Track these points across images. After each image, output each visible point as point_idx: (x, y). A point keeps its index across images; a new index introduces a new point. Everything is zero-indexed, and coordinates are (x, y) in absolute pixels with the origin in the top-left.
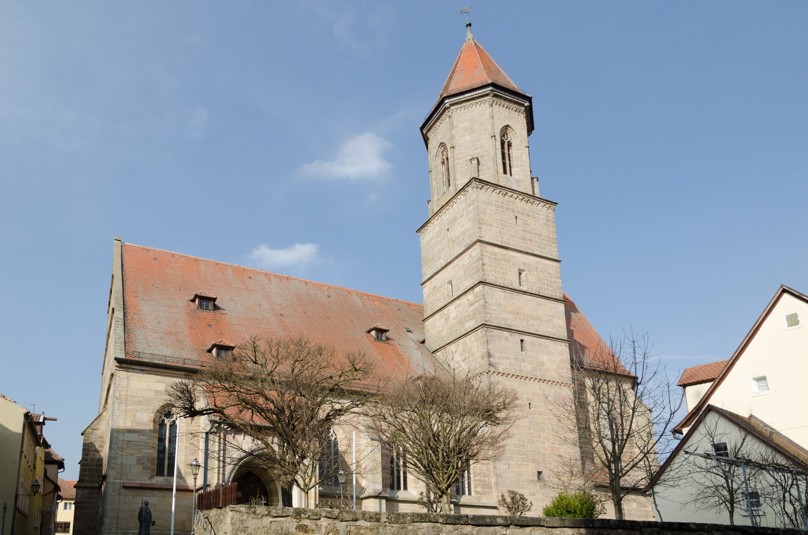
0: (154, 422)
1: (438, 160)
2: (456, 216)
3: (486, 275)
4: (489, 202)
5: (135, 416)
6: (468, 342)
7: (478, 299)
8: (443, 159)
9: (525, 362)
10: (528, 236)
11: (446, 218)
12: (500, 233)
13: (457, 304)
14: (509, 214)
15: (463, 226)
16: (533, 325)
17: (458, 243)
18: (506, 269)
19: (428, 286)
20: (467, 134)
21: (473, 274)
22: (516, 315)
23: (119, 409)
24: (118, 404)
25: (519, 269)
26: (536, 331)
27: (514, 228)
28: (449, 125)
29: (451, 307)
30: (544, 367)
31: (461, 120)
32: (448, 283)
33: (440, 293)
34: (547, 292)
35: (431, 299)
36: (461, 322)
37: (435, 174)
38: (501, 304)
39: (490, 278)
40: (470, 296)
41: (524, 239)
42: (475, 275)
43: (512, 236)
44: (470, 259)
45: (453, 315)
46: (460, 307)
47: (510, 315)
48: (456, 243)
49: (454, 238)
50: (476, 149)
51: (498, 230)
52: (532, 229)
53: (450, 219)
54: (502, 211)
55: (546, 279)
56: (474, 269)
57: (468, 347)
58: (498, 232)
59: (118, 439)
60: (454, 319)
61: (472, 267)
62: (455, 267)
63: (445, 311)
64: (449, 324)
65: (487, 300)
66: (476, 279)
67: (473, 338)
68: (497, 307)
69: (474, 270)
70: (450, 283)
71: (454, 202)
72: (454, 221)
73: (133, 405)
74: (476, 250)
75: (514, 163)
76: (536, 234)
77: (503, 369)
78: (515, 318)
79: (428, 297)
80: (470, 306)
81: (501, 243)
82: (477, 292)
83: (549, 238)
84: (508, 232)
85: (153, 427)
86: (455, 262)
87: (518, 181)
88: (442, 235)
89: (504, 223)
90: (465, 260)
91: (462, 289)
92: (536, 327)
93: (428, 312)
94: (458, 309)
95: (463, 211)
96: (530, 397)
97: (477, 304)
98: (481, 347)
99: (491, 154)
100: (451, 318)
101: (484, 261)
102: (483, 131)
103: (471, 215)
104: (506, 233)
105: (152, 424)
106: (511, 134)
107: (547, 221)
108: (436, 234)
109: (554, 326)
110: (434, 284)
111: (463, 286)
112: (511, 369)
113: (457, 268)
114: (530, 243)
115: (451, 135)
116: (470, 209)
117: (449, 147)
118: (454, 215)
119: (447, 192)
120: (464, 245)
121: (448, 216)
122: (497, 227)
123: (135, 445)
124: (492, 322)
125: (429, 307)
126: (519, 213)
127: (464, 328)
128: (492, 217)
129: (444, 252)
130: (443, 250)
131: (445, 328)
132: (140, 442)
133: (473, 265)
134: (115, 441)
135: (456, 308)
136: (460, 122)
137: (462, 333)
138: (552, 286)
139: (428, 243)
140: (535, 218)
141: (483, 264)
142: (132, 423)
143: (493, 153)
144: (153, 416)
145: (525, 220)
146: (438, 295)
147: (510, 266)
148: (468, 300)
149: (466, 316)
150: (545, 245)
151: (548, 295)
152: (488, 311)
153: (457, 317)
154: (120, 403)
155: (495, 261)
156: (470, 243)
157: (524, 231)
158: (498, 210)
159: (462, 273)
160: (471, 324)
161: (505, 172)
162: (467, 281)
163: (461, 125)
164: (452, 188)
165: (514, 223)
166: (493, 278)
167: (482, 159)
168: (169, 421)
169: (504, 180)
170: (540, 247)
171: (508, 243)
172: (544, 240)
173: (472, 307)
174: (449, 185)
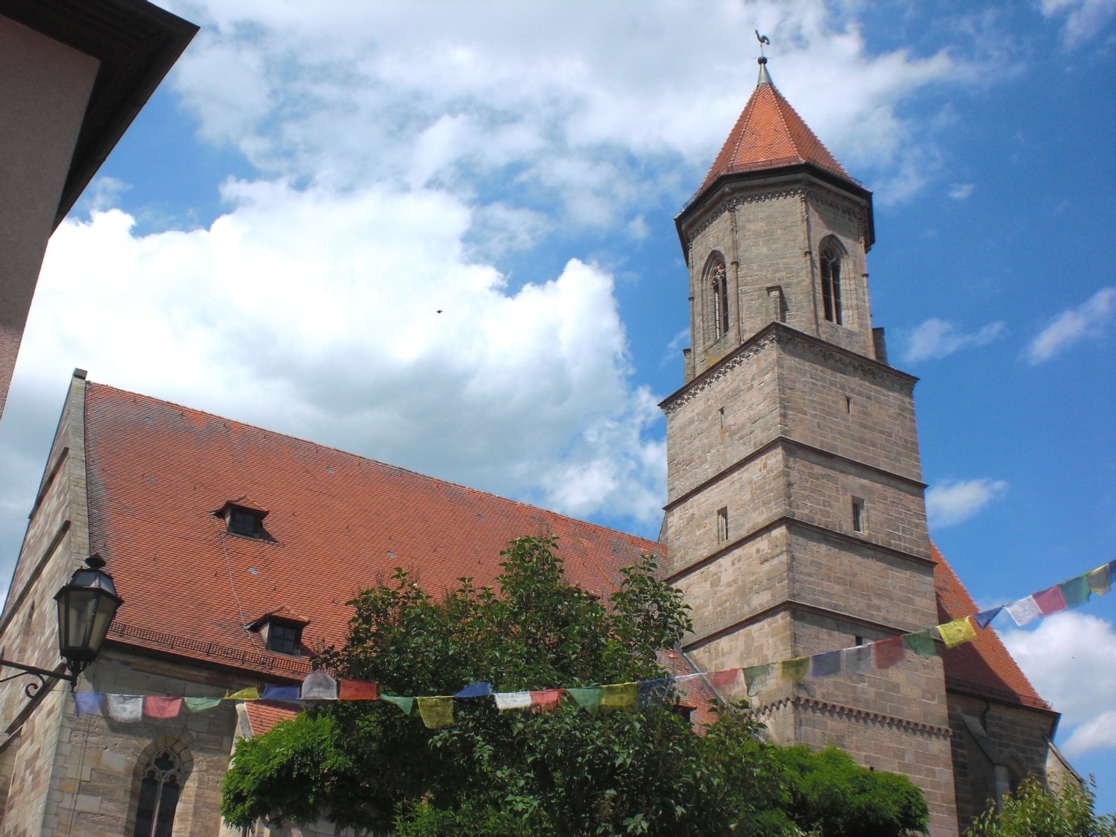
0: (135, 773)
1: (706, 280)
2: (739, 387)
3: (794, 504)
4: (801, 369)
5: (98, 759)
6: (756, 635)
7: (778, 551)
8: (717, 280)
9: (864, 682)
10: (868, 435)
11: (719, 388)
12: (819, 426)
13: (736, 556)
14: (836, 392)
15: (751, 407)
16: (879, 609)
17: (741, 438)
18: (830, 497)
19: (679, 514)
20: (761, 244)
21: (770, 502)
22: (848, 587)
23: (70, 742)
24: (70, 731)
25: (853, 497)
26: (885, 619)
27: (844, 419)
28: (729, 222)
29: (725, 561)
30: (898, 692)
31: (752, 217)
32: (719, 512)
33: (703, 530)
34: (902, 544)
35: (683, 539)
36: (745, 592)
37: (700, 304)
38: (821, 564)
39: (801, 511)
40: (762, 544)
41: (862, 440)
42: (773, 503)
43: (841, 433)
44: (764, 471)
45: (726, 577)
46: (741, 563)
47: (836, 587)
48: (737, 437)
49: (733, 428)
50: (777, 271)
51: (816, 421)
52: (877, 424)
53: (727, 390)
54: (823, 387)
55: (902, 519)
56: (771, 490)
57: (755, 644)
58: (816, 425)
59: (60, 805)
60: (729, 585)
61: (768, 487)
62: (733, 482)
63: (712, 567)
64: (719, 594)
65: (796, 554)
66: (774, 511)
67: (767, 629)
68: (813, 569)
69: (772, 494)
70: (723, 512)
71: (735, 362)
72: (735, 395)
73: (99, 735)
74: (775, 458)
75: (843, 301)
76: (882, 432)
77: (823, 697)
78: (846, 591)
79: (678, 533)
80: (762, 563)
81: (821, 446)
82: (776, 536)
83: (906, 441)
84: (833, 427)
85: (132, 784)
86: (736, 475)
87: (850, 334)
88: (710, 417)
89: (826, 408)
90: (753, 472)
91: (747, 527)
92: (883, 613)
93: (675, 564)
94: (738, 565)
95: (753, 379)
96: (873, 755)
97: (775, 561)
98: (781, 648)
99: (804, 283)
100: (724, 581)
101: (792, 479)
102: (789, 240)
103: (767, 390)
104: (830, 427)
105: (130, 779)
106: (837, 250)
107: (901, 409)
108: (697, 414)
109: (915, 611)
110: (691, 511)
111: (748, 523)
112: (838, 696)
113: (737, 486)
114: (872, 448)
115: (733, 241)
116: (767, 377)
117: (728, 260)
118: (735, 384)
119: (723, 341)
120: (753, 442)
121: (723, 384)
122: (815, 416)
123: (92, 821)
124: (804, 598)
125: (679, 555)
126: (852, 391)
127: (749, 605)
128: (807, 397)
129: (713, 451)
130: (711, 447)
131: (710, 601)
132: (102, 815)
133: (770, 485)
134: (54, 810)
135: (733, 564)
136: (749, 221)
137: (743, 616)
138: (911, 534)
139: (682, 429)
140: (879, 403)
141: (789, 485)
142: (91, 775)
143: (808, 281)
144: (135, 761)
145: (862, 406)
146: (698, 533)
147: (837, 491)
148: (758, 551)
149: (754, 582)
150: (900, 454)
151: (905, 550)
152: (797, 577)
153: (735, 581)
154: (73, 730)
155: (810, 479)
156: (766, 442)
157: (863, 426)
158: (816, 385)
159: (748, 497)
160: (762, 600)
161: (828, 317)
162: (757, 512)
163: (751, 226)
164: (732, 334)
165: (845, 410)
166: (806, 512)
167: (789, 289)
168: (164, 774)
169: (827, 330)
170: (889, 458)
171: (833, 446)
172: (897, 444)
173: (767, 566)
174: (726, 329)
